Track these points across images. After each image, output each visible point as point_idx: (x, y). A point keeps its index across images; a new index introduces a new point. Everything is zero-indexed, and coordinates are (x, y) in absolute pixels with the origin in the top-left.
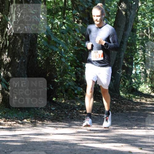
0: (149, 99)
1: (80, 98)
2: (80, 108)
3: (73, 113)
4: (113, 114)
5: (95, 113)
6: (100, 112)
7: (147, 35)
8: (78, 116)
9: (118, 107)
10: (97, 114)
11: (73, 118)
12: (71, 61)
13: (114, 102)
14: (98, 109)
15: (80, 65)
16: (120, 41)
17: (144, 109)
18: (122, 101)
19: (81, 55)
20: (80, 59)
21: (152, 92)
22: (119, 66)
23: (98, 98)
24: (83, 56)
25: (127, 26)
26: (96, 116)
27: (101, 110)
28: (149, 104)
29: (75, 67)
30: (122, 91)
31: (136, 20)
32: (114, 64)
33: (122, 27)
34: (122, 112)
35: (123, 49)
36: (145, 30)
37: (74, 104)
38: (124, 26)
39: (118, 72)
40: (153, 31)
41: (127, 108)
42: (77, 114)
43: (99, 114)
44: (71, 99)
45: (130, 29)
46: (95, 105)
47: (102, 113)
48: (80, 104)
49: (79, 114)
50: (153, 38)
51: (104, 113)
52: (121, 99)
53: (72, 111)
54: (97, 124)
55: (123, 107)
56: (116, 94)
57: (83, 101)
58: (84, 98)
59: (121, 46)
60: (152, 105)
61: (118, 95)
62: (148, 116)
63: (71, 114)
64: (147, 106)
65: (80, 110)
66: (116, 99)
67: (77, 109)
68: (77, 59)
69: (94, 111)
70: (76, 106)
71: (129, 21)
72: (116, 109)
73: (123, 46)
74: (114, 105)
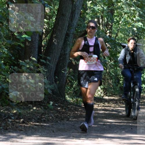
0: (102, 104)
1: (17, 103)
2: (17, 116)
3: (7, 122)
4: (57, 123)
5: (35, 122)
6: (41, 120)
7: (99, 25)
8: (13, 126)
9: (63, 115)
10: (38, 124)
11: (7, 129)
12: (5, 58)
13: (59, 108)
14: (38, 117)
15: (16, 63)
16: (65, 33)
18: (69, 106)
19: (18, 51)
20: (16, 56)
21: (104, 94)
22: (65, 64)
23: (38, 103)
24: (20, 52)
25: (74, 15)
26: (36, 125)
27: (42, 118)
28: (100, 110)
29: (10, 66)
30: (68, 94)
31: (85, 6)
32: (58, 61)
33: (67, 16)
34: (68, 120)
35: (69, 43)
37: (9, 111)
38: (70, 15)
39: (63, 71)
40: (105, 20)
41: (74, 115)
42: (13, 124)
43: (39, 123)
44: (5, 105)
45: (77, 18)
46: (35, 112)
47: (44, 122)
48: (16, 112)
49: (15, 124)
50: (106, 28)
51: (46, 122)
52: (67, 104)
53: (6, 120)
54: (38, 136)
55: (69, 113)
56: (60, 99)
57: (20, 108)
58: (21, 104)
59: (67, 39)
60: (104, 111)
61: (63, 99)
62: (100, 124)
63: (5, 124)
64: (99, 112)
65: (17, 119)
66: (60, 105)
67: (13, 118)
68: (12, 56)
69: (33, 120)
70: (12, 113)
71: (75, 9)
72: (61, 117)
73: (69, 39)
74: (58, 111)
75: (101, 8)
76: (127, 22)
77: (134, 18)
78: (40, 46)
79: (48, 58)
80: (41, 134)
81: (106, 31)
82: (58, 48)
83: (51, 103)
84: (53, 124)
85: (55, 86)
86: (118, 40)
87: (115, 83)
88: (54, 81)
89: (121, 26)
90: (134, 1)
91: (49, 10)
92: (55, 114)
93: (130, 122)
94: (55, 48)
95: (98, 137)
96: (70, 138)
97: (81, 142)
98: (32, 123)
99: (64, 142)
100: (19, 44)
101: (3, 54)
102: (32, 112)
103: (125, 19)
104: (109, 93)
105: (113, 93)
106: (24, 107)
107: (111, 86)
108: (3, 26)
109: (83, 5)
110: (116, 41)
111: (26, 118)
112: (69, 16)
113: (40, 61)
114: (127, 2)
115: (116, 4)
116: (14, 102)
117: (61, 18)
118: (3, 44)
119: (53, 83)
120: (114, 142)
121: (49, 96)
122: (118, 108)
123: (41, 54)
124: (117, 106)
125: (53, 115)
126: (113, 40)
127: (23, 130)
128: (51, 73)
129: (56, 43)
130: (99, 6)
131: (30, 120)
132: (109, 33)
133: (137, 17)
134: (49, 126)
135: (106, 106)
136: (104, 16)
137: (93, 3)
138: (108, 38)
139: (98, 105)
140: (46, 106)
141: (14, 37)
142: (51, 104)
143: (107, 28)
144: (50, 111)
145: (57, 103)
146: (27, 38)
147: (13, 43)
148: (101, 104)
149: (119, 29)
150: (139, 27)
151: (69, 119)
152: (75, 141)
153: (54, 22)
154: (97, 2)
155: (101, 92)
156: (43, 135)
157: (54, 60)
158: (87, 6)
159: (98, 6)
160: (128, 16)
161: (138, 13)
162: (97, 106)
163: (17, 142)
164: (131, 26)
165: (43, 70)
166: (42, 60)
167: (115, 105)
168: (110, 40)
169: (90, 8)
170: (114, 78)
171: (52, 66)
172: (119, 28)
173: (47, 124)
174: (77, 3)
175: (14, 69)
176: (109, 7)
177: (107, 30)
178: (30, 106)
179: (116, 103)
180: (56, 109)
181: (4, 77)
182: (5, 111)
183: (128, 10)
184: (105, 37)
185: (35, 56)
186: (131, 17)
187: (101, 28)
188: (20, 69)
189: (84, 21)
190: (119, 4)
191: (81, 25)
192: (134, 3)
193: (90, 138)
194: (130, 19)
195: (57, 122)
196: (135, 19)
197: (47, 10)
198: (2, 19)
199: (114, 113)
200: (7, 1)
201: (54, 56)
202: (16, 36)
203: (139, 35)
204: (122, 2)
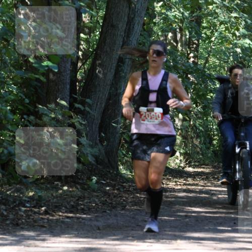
0: (182, 181)
1: (34, 180)
3: (18, 213)
5: (66, 212)
6: (78, 209)
7: (175, 44)
8: (29, 218)
9: (115, 199)
10: (71, 215)
11: (17, 225)
12: (13, 101)
13: (108, 188)
14: (72, 203)
15: (32, 108)
16: (117, 57)
17: (169, 201)
18: (124, 184)
19: (35, 88)
20: (32, 98)
21: (187, 164)
22: (116, 112)
23: (72, 180)
24: (39, 91)
25: (132, 26)
26: (68, 217)
27: (78, 205)
28: (180, 191)
29: (22, 114)
31: (150, 11)
32: (105, 106)
33: (120, 28)
34: (124, 208)
35: (123, 74)
36: (170, 35)
37: (22, 193)
38: (125, 26)
39: (114, 124)
40: (186, 35)
41: (135, 199)
42: (28, 216)
43: (74, 213)
44: (14, 183)
45: (138, 31)
46: (67, 195)
47: (82, 212)
48: (34, 195)
49: (31, 215)
50: (188, 49)
51: (85, 212)
52: (121, 180)
53: (17, 208)
54: (71, 236)
55: (125, 197)
56: (110, 172)
57: (41, 187)
58: (42, 181)
59: (120, 69)
60: (187, 192)
61: (115, 172)
62: (179, 215)
63: (15, 215)
64: (177, 194)
65: (34, 207)
66: (110, 182)
67: (28, 205)
68: (24, 97)
69: (64, 208)
70: (26, 197)
71: (135, 15)
72: (111, 203)
73: (124, 68)
74: (106, 193)
75: (179, 14)
76: (224, 37)
77: (236, 31)
78: (74, 80)
79: (88, 100)
80: (76, 233)
81: (189, 54)
82: (105, 84)
83: (95, 179)
84: (97, 216)
85: (99, 150)
86: (209, 69)
87: (205, 144)
88: (98, 142)
89: (214, 46)
90: (236, 2)
91: (89, 19)
92: (101, 198)
93: (232, 211)
94: (99, 85)
95: (176, 238)
96: (128, 240)
97: (148, 246)
98: (61, 214)
99: (117, 247)
100: (37, 76)
101: (10, 95)
102: (61, 194)
103: (221, 33)
104: (195, 162)
105: (202, 162)
106: (46, 186)
107: (198, 150)
108: (8, 46)
109: (148, 9)
110: (205, 72)
111: (50, 204)
112: (124, 28)
113: (74, 105)
114: (224, 3)
115: (205, 7)
116: (29, 177)
117: (110, 31)
118: (8, 77)
119: (96, 144)
120: (204, 246)
121: (90, 166)
122: (210, 188)
123: (76, 95)
124: (209, 184)
125: (97, 200)
126: (201, 70)
127: (46, 225)
128: (94, 127)
129: (101, 76)
130: (175, 11)
131: (57, 208)
132: (193, 57)
133: (241, 30)
134: (90, 220)
135: (189, 185)
136: (185, 29)
137: (166, 5)
138: (192, 65)
139: (176, 182)
140: (85, 184)
141: (28, 65)
142: (94, 181)
143: (190, 48)
144: (92, 193)
145: (105, 179)
146: (51, 66)
147: (27, 76)
148: (180, 181)
149: (210, 51)
150: (244, 47)
151: (126, 206)
152: (136, 245)
153: (97, 38)
154: (172, 3)
155: (181, 160)
156: (81, 234)
157: (99, 104)
158: (155, 11)
159: (173, 10)
160: (227, 29)
161: (243, 23)
162: (174, 184)
163: (36, 246)
164: (231, 46)
165: (79, 122)
166: (77, 105)
167: (206, 182)
168: (195, 70)
169: (160, 14)
170: (204, 136)
171: (95, 114)
172: (211, 48)
173: (88, 216)
174: (137, 5)
175: (28, 121)
176: (192, 12)
177: (189, 52)
178: (58, 185)
179: (207, 179)
180: (102, 189)
181: (12, 134)
182: (13, 192)
183: (226, 17)
184: (187, 64)
185: (66, 98)
186: (232, 29)
187: (180, 50)
188: (39, 121)
189: (150, 36)
190: (211, 7)
191: (144, 43)
192: (237, 5)
193: (163, 239)
194: (230, 32)
195: (105, 212)
196: (238, 34)
197: (86, 18)
198: (6, 34)
199: (203, 195)
200: (16, 2)
201: (98, 98)
202: (32, 63)
203: (245, 60)
204: (216, 3)
